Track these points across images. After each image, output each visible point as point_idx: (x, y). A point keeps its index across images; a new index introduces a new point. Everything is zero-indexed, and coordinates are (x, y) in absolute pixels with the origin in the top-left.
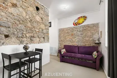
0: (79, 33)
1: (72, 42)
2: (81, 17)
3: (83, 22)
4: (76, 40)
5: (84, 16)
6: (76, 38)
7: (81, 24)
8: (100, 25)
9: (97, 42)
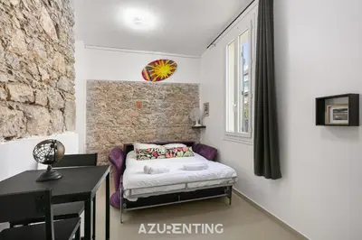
0: (159, 103)
1: (139, 128)
2: (165, 61)
3: (169, 75)
4: (151, 122)
5: (171, 62)
6: (150, 116)
7: (164, 78)
8: (200, 88)
9: (197, 125)
